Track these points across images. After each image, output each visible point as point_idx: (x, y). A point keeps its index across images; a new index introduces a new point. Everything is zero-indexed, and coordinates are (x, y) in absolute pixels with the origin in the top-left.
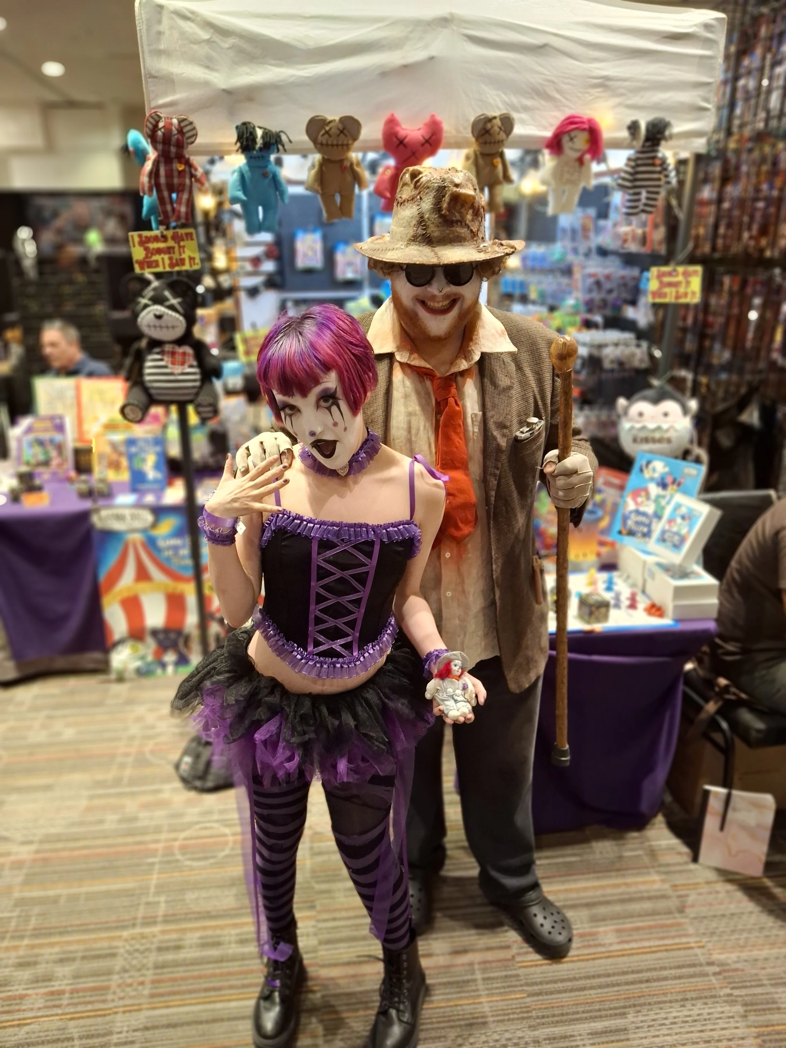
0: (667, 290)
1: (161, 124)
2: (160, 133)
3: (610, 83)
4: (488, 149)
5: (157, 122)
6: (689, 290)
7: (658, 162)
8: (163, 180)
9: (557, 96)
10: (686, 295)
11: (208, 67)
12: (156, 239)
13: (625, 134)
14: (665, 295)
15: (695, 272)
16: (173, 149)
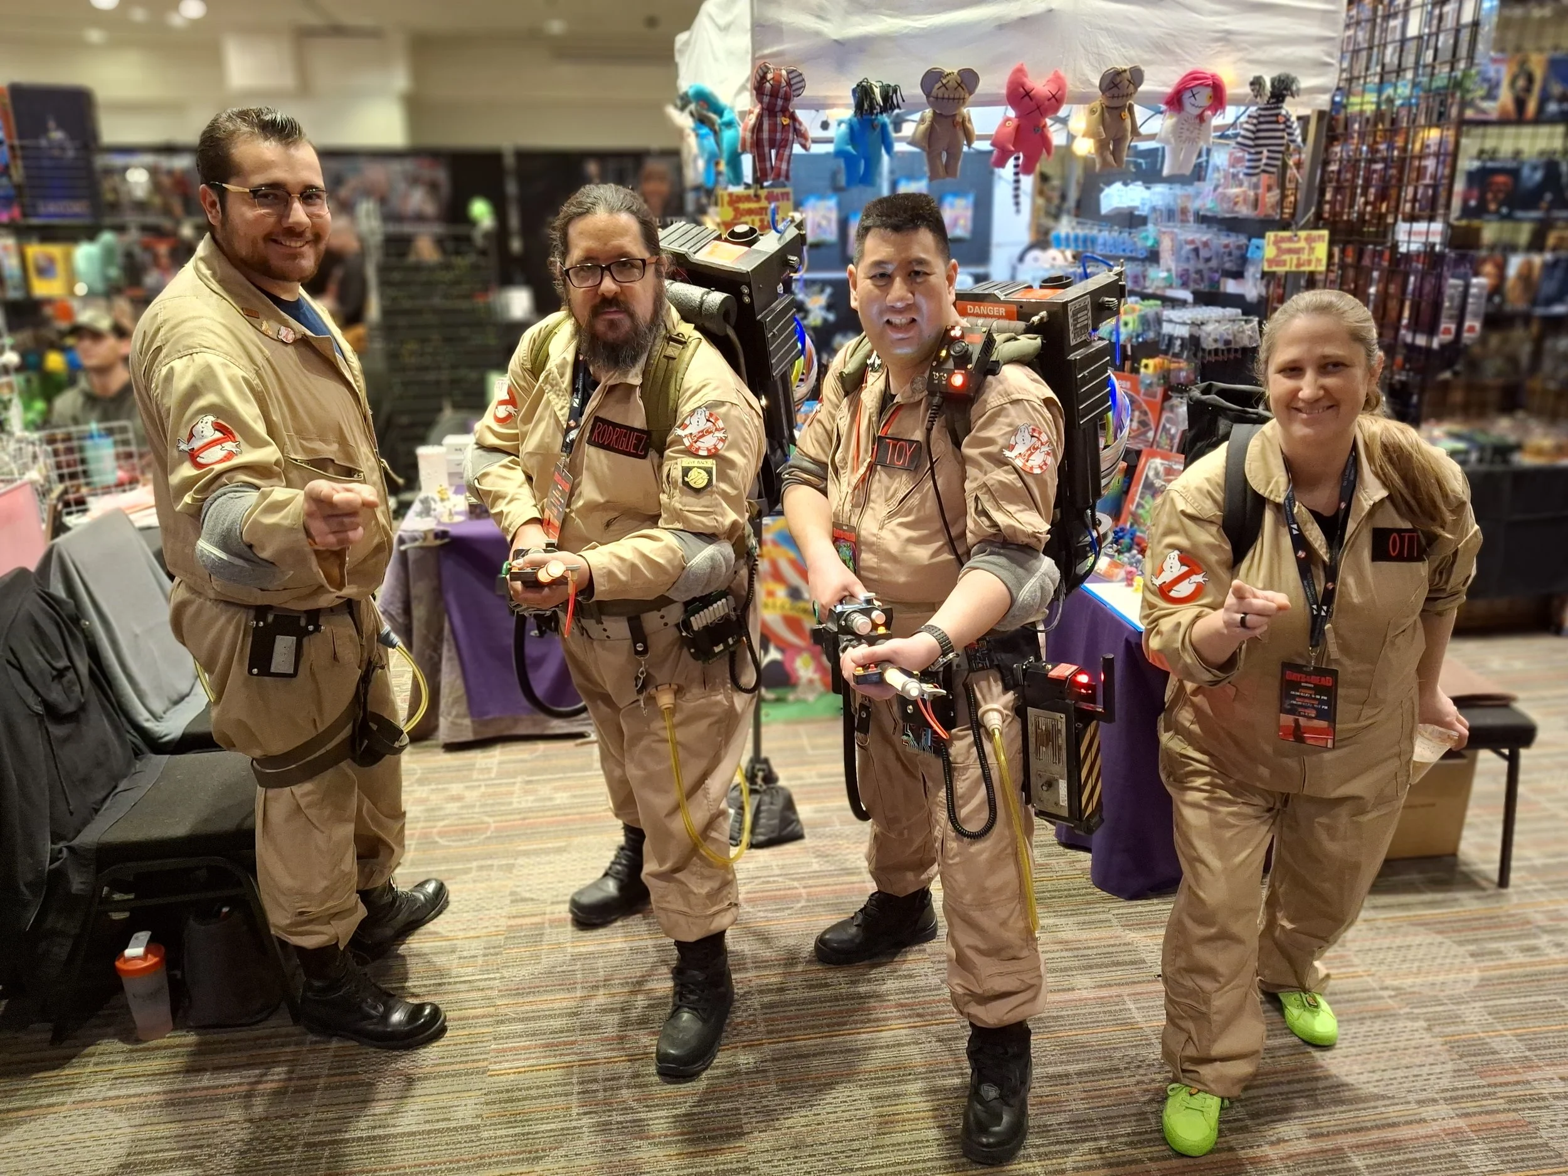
0: (1286, 257)
1: (770, 76)
2: (768, 85)
3: (1231, 37)
4: (1116, 103)
5: (765, 73)
6: (1313, 257)
7: (1281, 119)
8: (765, 135)
9: (1178, 50)
10: (1309, 262)
11: (819, 17)
12: (748, 199)
13: (1247, 90)
14: (1284, 263)
15: (1321, 238)
16: (780, 102)
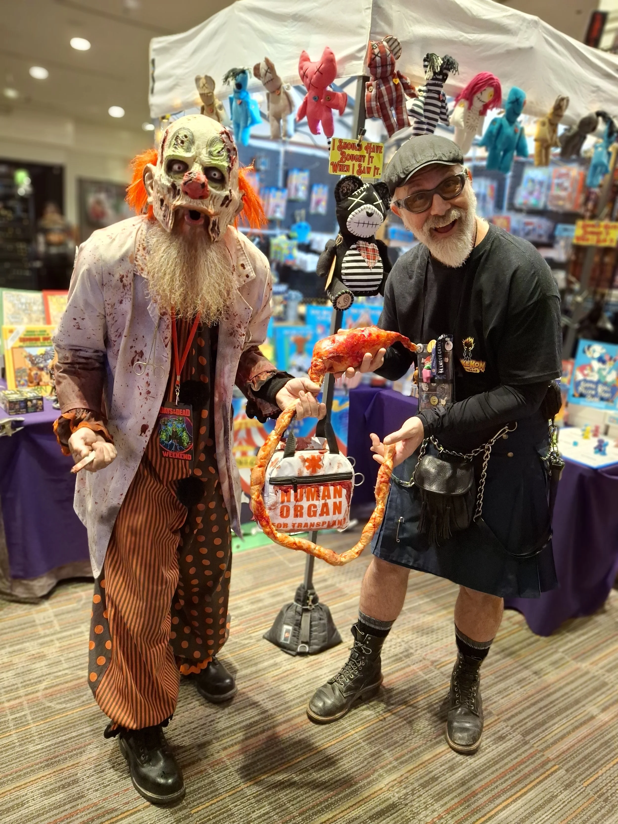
0: (590, 237)
6: (608, 238)
10: (605, 241)
12: (352, 146)
14: (587, 240)
15: (614, 226)
16: (389, 68)
